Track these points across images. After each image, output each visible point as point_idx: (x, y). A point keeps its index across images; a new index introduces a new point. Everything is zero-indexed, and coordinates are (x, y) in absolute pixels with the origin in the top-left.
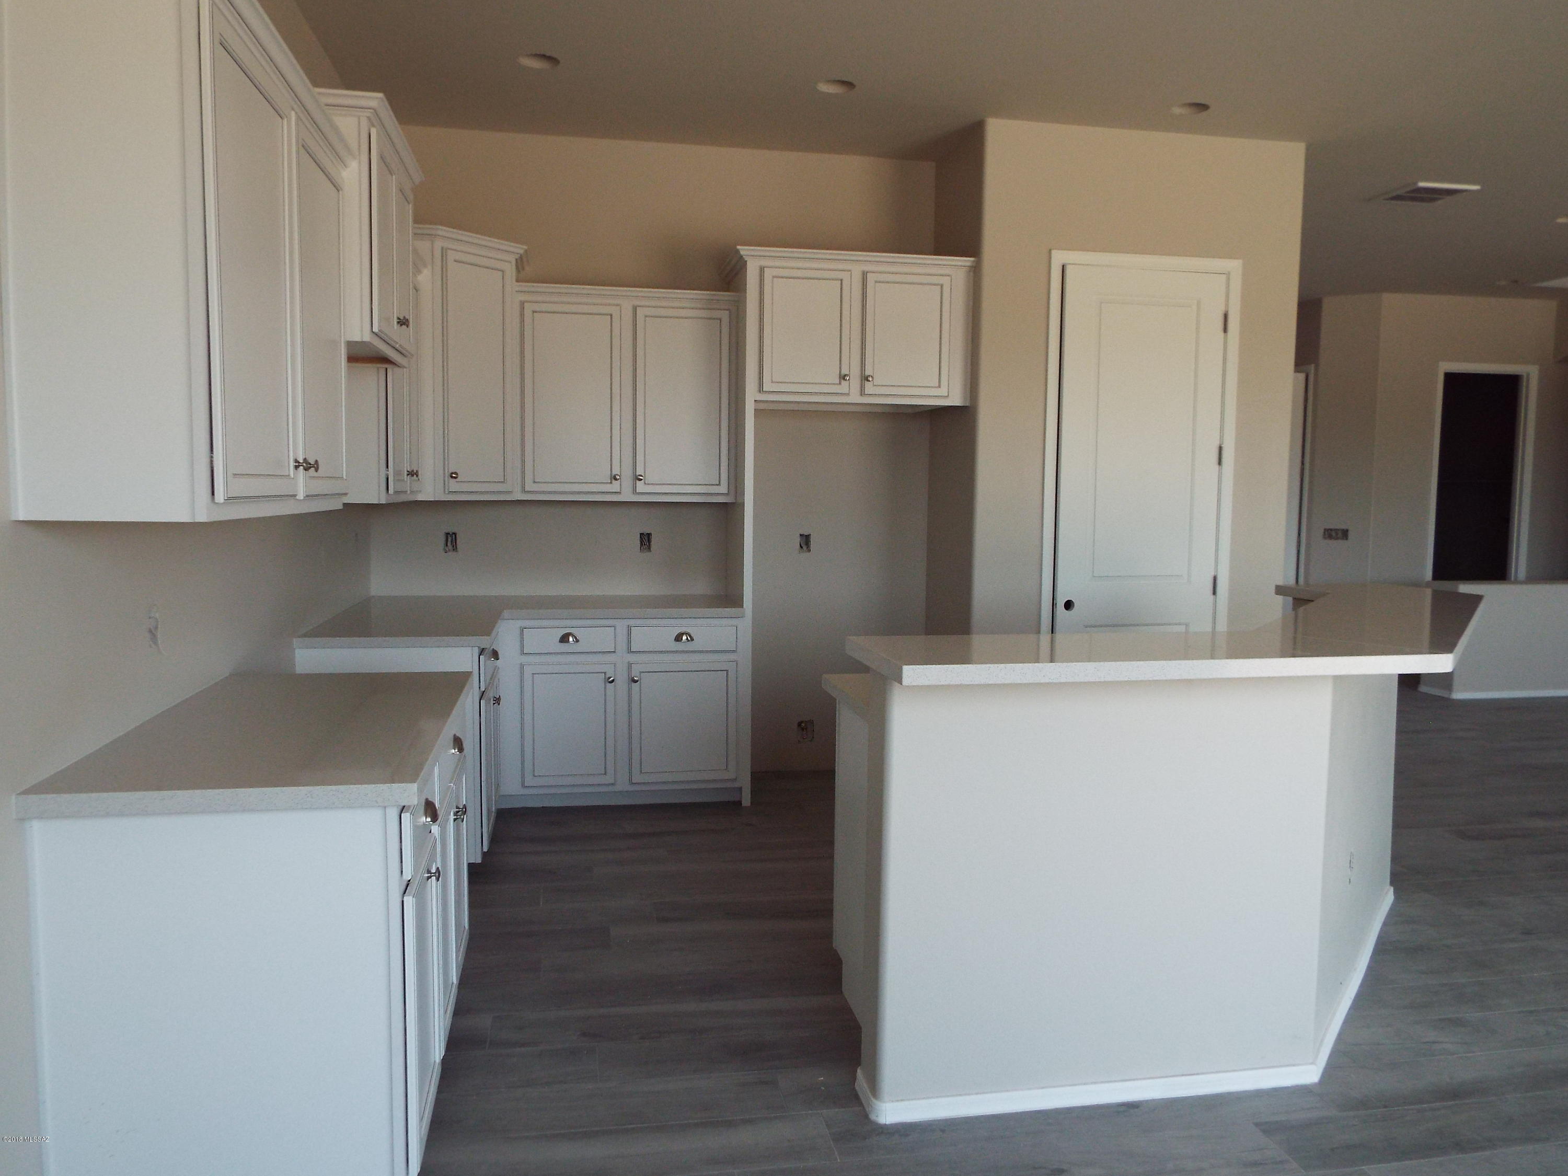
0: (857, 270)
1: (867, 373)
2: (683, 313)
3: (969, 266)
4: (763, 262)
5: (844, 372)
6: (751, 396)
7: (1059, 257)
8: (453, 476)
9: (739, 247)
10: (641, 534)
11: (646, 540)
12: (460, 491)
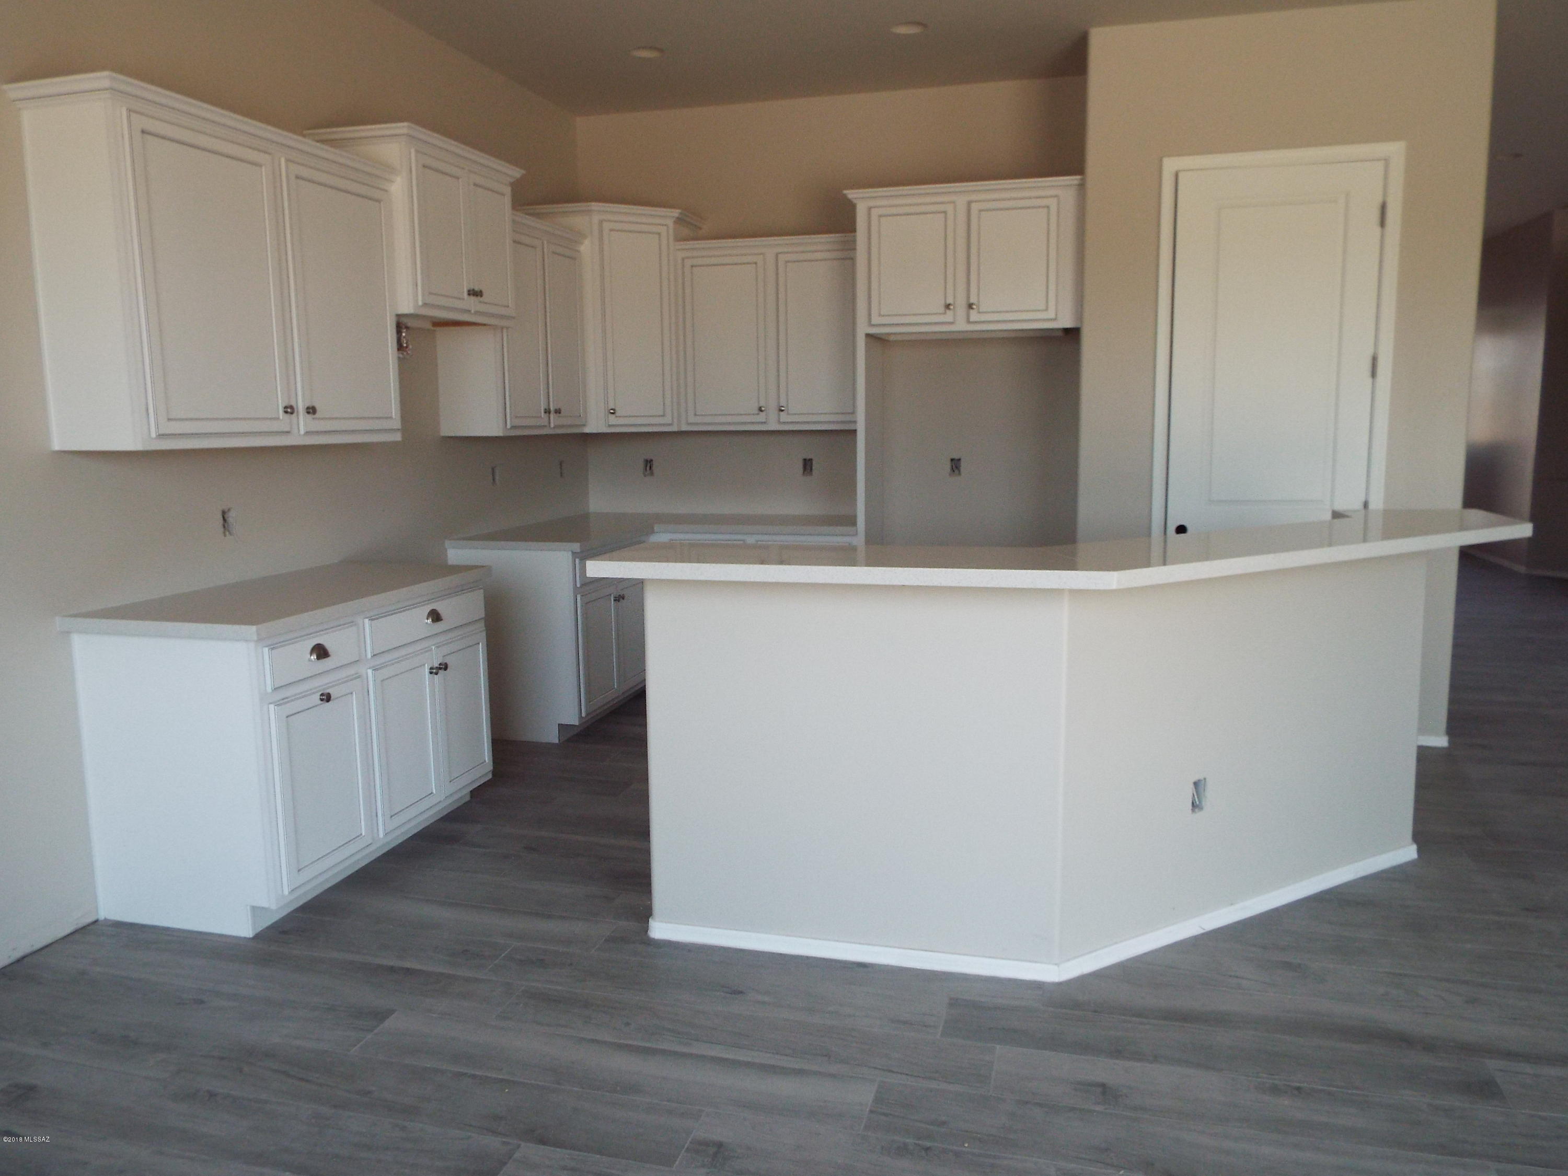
0: (961, 201)
1: (972, 301)
2: (818, 256)
3: (1076, 185)
4: (872, 203)
5: (950, 301)
6: (862, 329)
7: (1170, 165)
8: (613, 412)
9: (845, 192)
10: (805, 460)
11: (807, 465)
12: (618, 424)
